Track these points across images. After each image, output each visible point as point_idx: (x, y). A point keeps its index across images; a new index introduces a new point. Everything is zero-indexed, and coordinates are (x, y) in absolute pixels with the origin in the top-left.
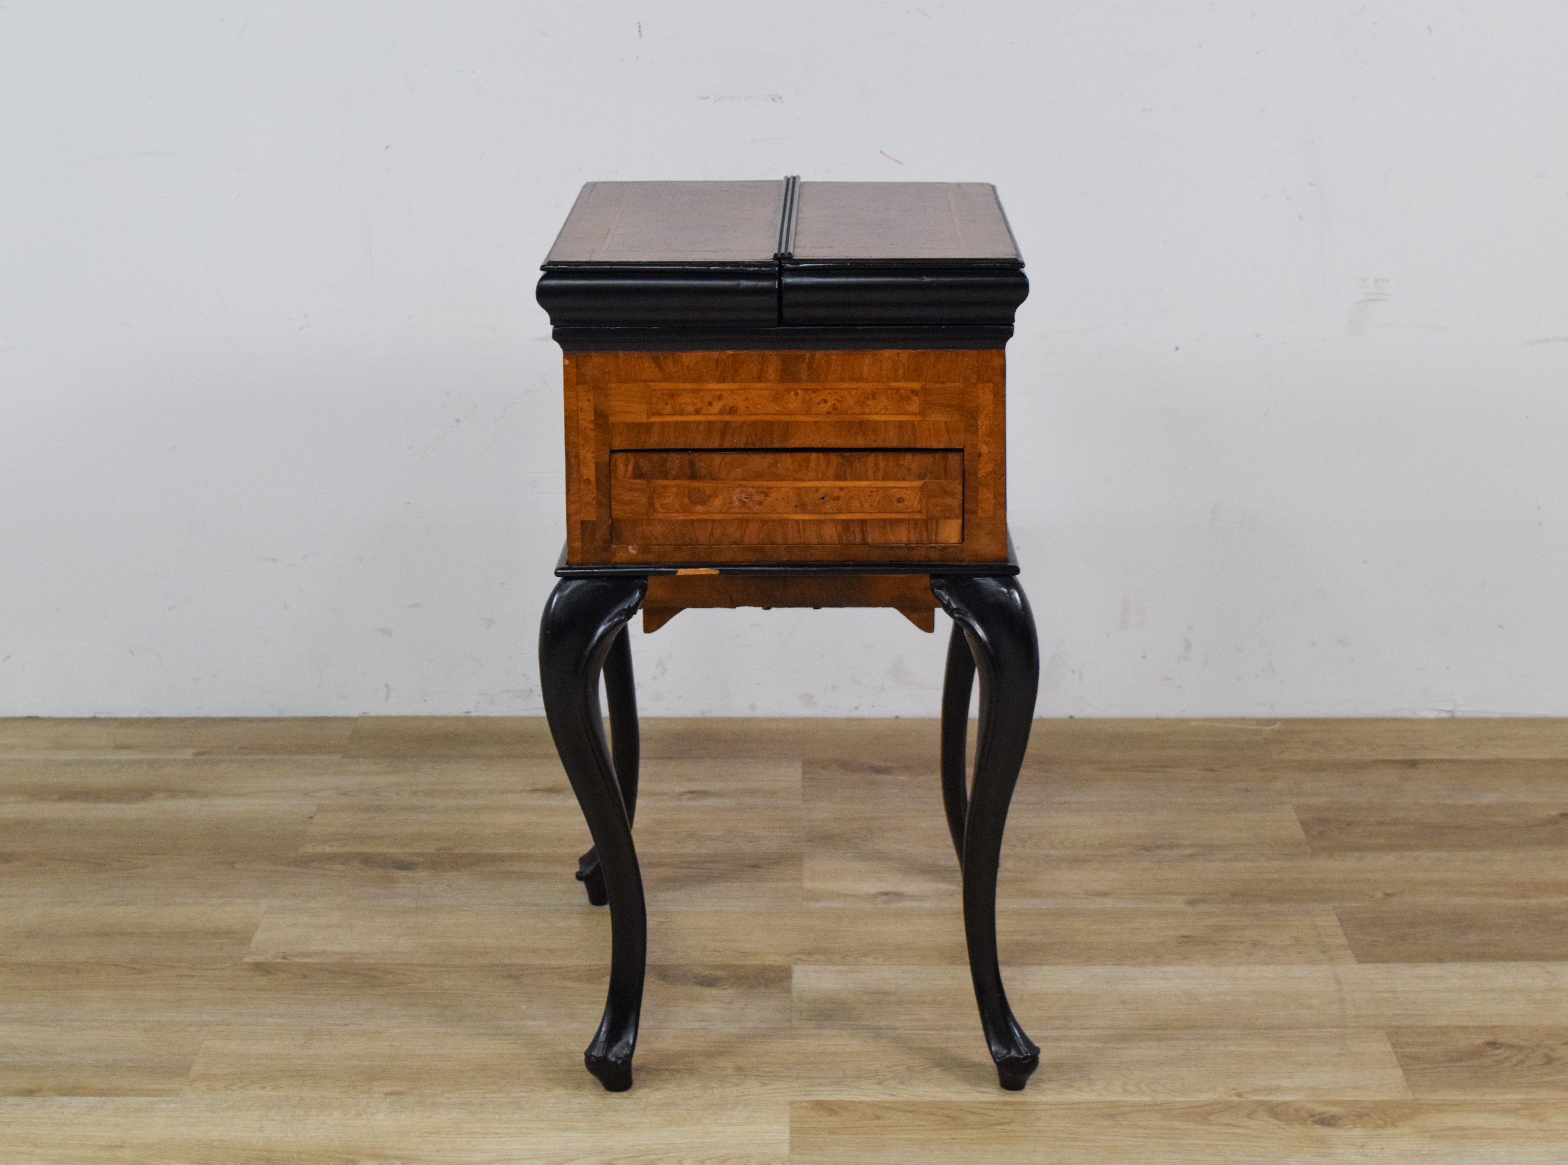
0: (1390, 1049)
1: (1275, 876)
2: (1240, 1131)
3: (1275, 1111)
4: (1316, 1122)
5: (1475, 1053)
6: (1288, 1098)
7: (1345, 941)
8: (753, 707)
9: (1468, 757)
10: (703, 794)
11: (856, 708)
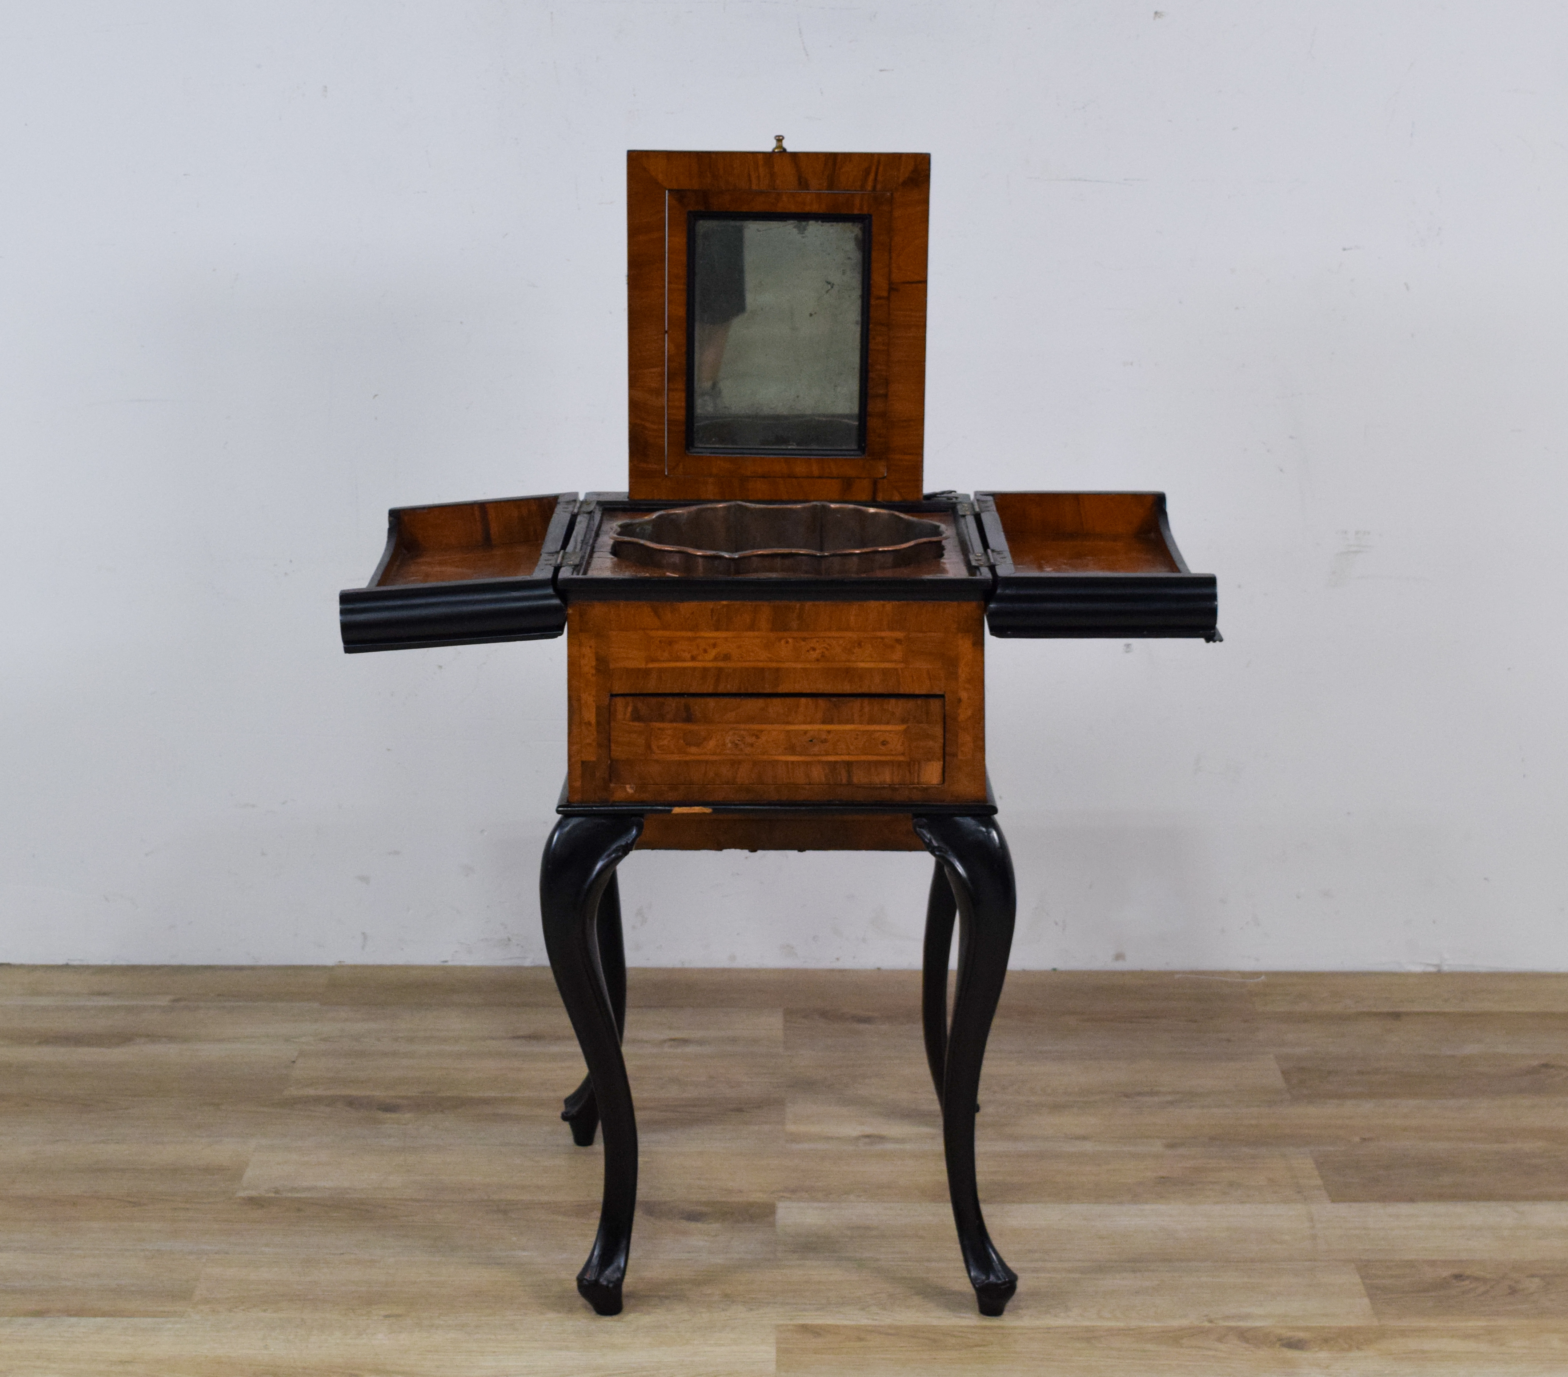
0: (1359, 1280)
1: (1253, 1122)
2: (1211, 1353)
3: (1244, 1335)
4: (1284, 1345)
5: (1442, 1284)
6: (1258, 1324)
7: (1319, 1182)
8: (733, 958)
9: (1452, 1010)
10: (685, 1041)
11: (838, 959)
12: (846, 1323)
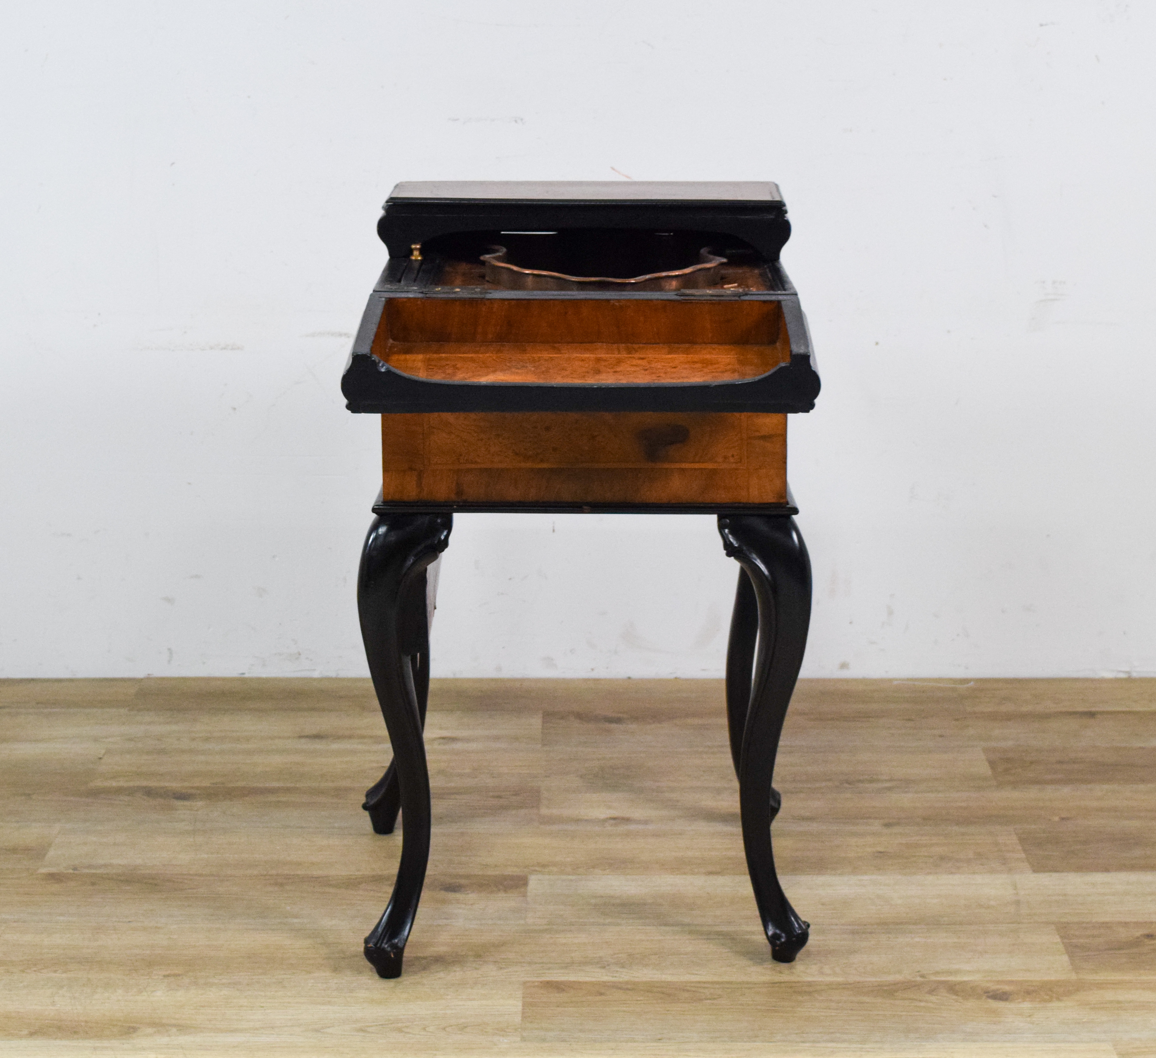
0: (1059, 940)
1: (964, 804)
2: (923, 1004)
3: (953, 989)
4: (989, 997)
5: (1136, 943)
6: (966, 978)
7: (1023, 855)
8: (499, 669)
9: (1141, 709)
10: (453, 739)
11: (593, 670)
12: (587, 979)
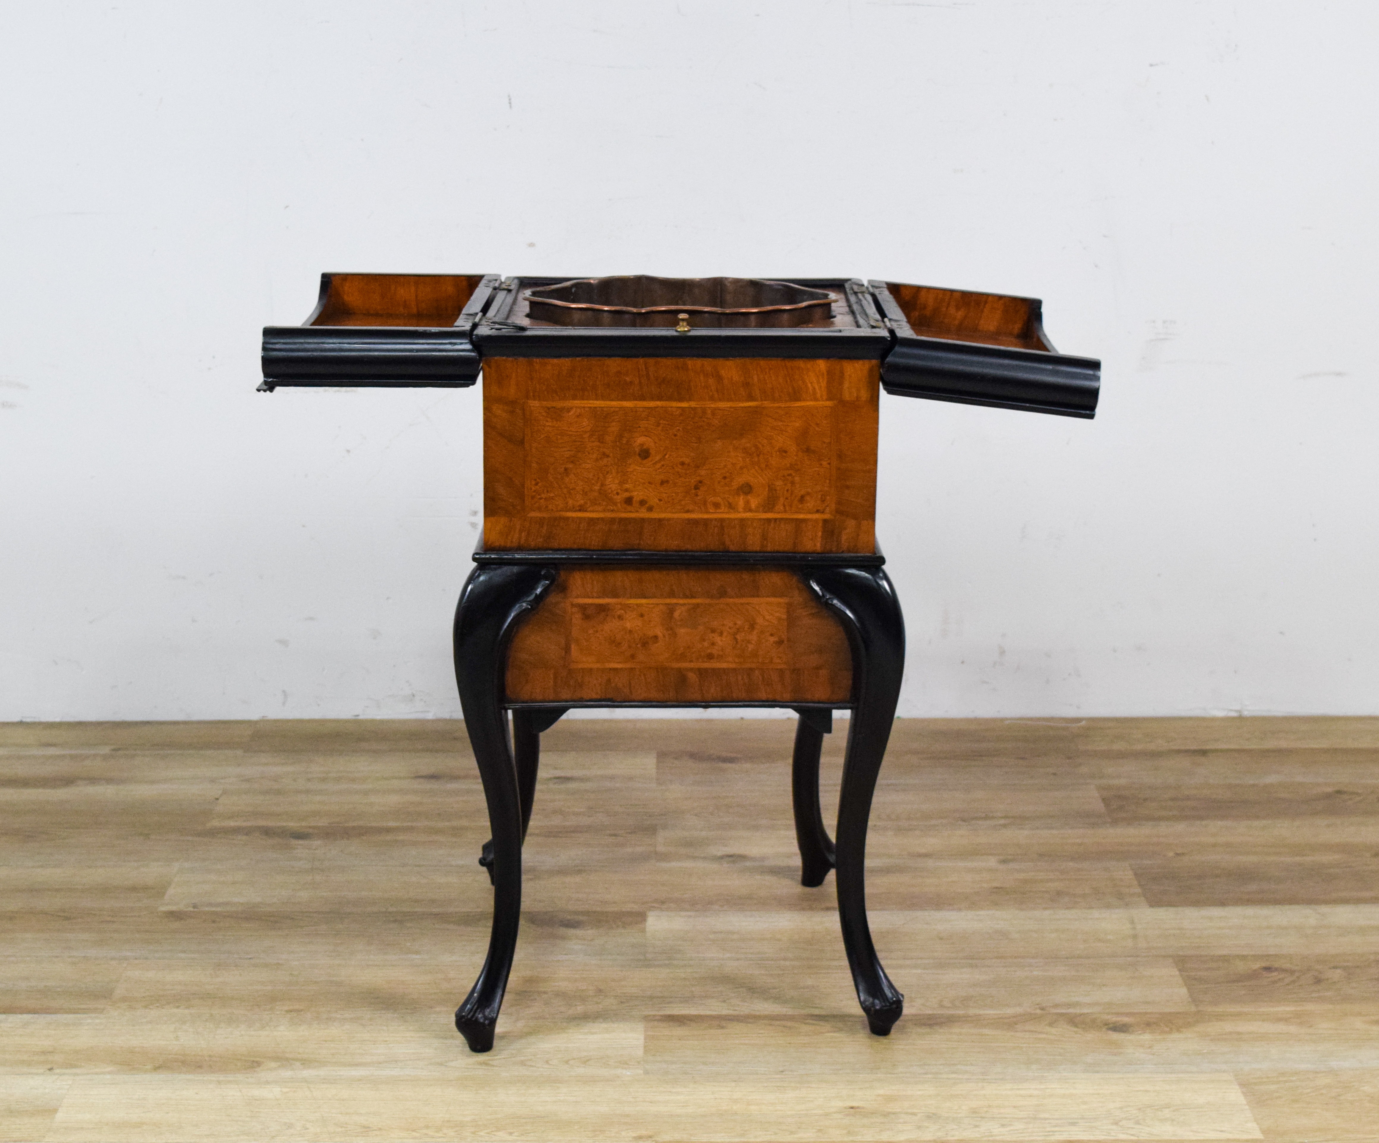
0: (1177, 973)
1: (1078, 841)
2: (1042, 1036)
3: (1074, 1021)
4: (1110, 1030)
5: (1253, 976)
6: (1085, 1011)
7: (1138, 890)
9: (1253, 748)
10: (568, 780)
12: (708, 1013)
